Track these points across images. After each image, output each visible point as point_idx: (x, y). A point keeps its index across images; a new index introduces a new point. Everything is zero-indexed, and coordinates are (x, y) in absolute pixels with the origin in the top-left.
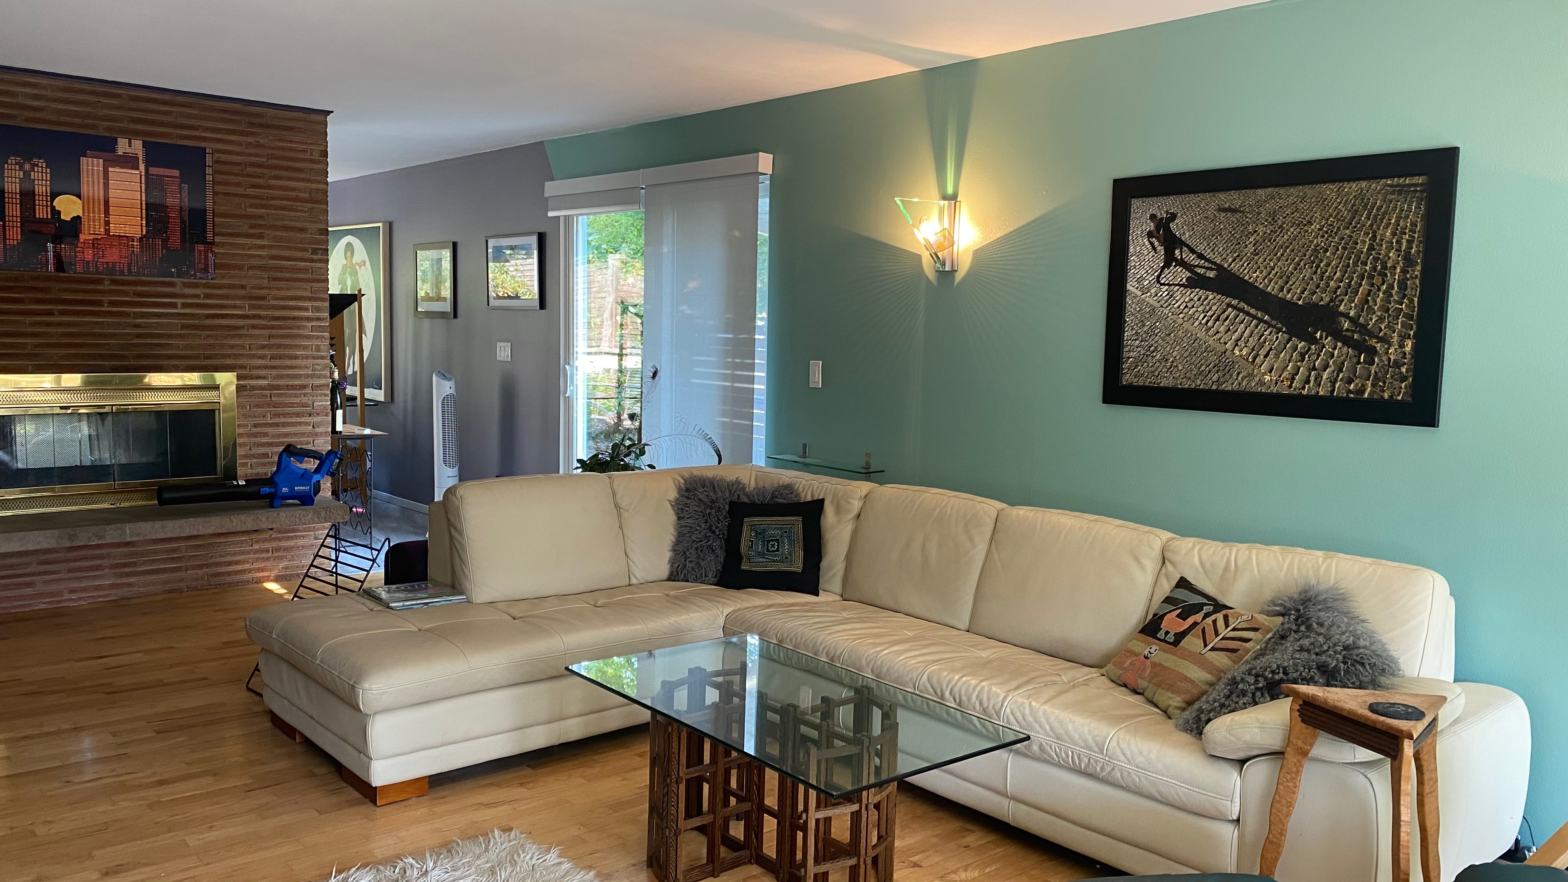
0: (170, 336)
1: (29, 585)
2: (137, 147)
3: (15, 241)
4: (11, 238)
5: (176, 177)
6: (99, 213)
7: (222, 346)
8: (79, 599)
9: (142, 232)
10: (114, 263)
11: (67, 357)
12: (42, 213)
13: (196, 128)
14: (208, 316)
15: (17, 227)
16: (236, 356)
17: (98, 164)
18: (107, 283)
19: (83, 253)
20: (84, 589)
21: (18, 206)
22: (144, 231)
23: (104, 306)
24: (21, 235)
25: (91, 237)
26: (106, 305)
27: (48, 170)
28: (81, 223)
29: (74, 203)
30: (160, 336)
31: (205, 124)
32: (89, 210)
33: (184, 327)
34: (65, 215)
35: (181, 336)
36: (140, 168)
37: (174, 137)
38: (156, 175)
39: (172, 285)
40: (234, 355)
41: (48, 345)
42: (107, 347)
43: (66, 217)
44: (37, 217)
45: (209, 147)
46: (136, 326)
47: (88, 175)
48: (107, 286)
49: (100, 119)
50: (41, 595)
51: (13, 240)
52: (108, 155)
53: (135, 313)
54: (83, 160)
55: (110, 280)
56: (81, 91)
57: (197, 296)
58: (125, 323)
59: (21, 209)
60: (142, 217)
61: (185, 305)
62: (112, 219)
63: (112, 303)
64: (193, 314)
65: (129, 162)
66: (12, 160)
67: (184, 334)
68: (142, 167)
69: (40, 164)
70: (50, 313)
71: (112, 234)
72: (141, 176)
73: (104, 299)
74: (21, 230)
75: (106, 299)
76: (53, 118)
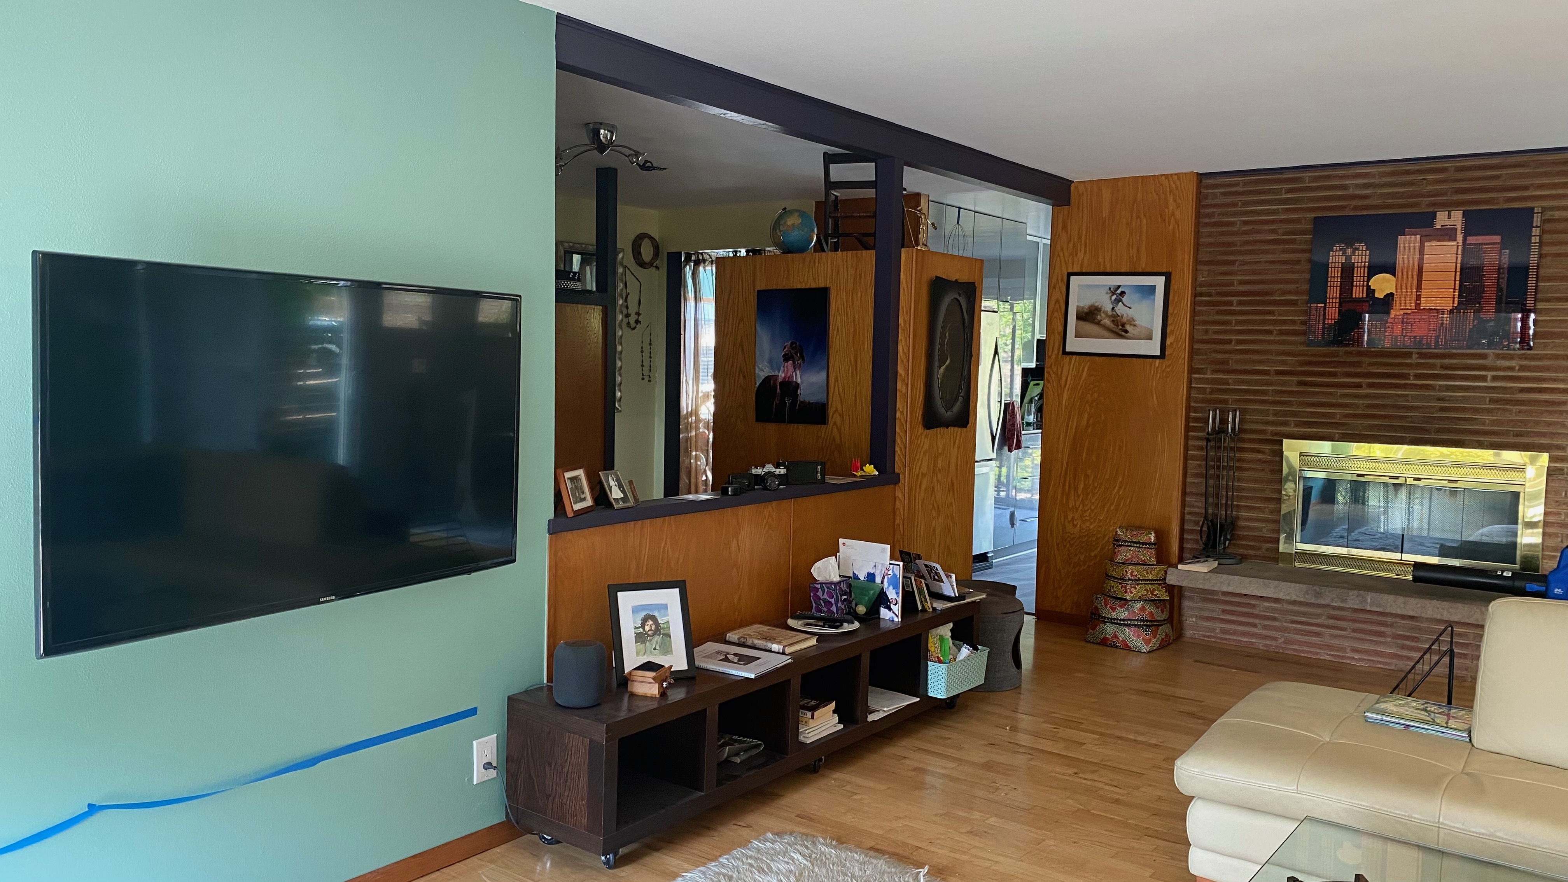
0: (1476, 411)
1: (1318, 634)
2: (1457, 218)
3: (1333, 321)
4: (1330, 318)
5: (1496, 244)
6: (1411, 289)
7: (1537, 423)
8: (1361, 660)
9: (1453, 303)
10: (1422, 337)
11: (1371, 427)
12: (1358, 293)
13: (1526, 188)
14: (1522, 390)
15: (1335, 307)
16: (1553, 435)
17: (1415, 241)
18: (1415, 356)
19: (1393, 328)
20: (1367, 652)
21: (1338, 288)
22: (1456, 302)
23: (1409, 379)
24: (1338, 315)
25: (1402, 312)
26: (1411, 378)
27: (1368, 252)
28: (1393, 300)
29: (1389, 280)
30: (1464, 410)
31: (1538, 181)
32: (1402, 286)
33: (1492, 401)
34: (1379, 293)
35: (1489, 411)
36: (1458, 239)
37: (1501, 201)
38: (1475, 244)
39: (1484, 356)
40: (1552, 433)
41: (1355, 416)
42: (1410, 419)
43: (1379, 295)
44: (1354, 296)
45: (1537, 206)
46: (1440, 399)
47: (1404, 252)
48: (1415, 359)
49: (1423, 196)
50: (1329, 647)
51: (1331, 319)
52: (1425, 231)
53: (1440, 386)
54: (1401, 238)
55: (1418, 353)
56: (1408, 172)
57: (1511, 369)
58: (1429, 396)
59: (1340, 291)
60: (1454, 289)
61: (1495, 378)
62: (1424, 293)
63: (1418, 376)
64: (1505, 388)
65: (1447, 235)
66: (1337, 247)
67: (1492, 409)
68: (1460, 238)
69: (1361, 249)
70: (1359, 386)
71: (1422, 308)
72: (1458, 246)
73: (1410, 372)
74: (1339, 310)
75: (1412, 372)
76: (1379, 202)
